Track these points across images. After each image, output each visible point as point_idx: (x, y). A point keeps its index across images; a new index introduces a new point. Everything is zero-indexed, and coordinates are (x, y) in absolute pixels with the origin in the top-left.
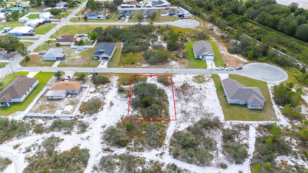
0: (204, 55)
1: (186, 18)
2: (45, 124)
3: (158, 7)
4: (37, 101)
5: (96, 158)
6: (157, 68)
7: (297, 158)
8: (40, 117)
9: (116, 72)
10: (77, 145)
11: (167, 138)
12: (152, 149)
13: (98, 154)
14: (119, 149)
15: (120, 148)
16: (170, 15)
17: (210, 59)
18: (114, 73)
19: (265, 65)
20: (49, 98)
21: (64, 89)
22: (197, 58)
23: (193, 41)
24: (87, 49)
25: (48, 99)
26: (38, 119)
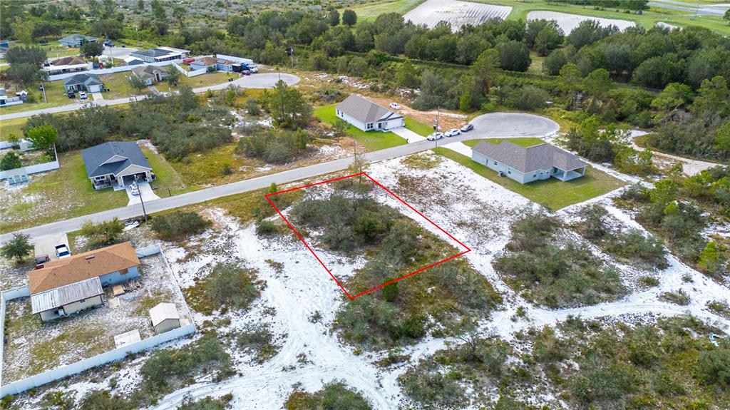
0: (384, 120)
1: (256, 72)
2: (113, 386)
3: (161, 61)
4: (6, 342)
5: (384, 394)
6: (299, 166)
7: (724, 225)
8: (68, 378)
9: (204, 201)
10: (291, 390)
11: (492, 281)
12: (488, 312)
13: (379, 381)
14: (416, 347)
15: (415, 344)
16: (211, 70)
17: (397, 128)
18: (201, 204)
19: (502, 114)
20: (44, 317)
21: (89, 276)
22: (369, 131)
23: (322, 105)
24: (43, 174)
25: (43, 323)
26: (66, 387)
